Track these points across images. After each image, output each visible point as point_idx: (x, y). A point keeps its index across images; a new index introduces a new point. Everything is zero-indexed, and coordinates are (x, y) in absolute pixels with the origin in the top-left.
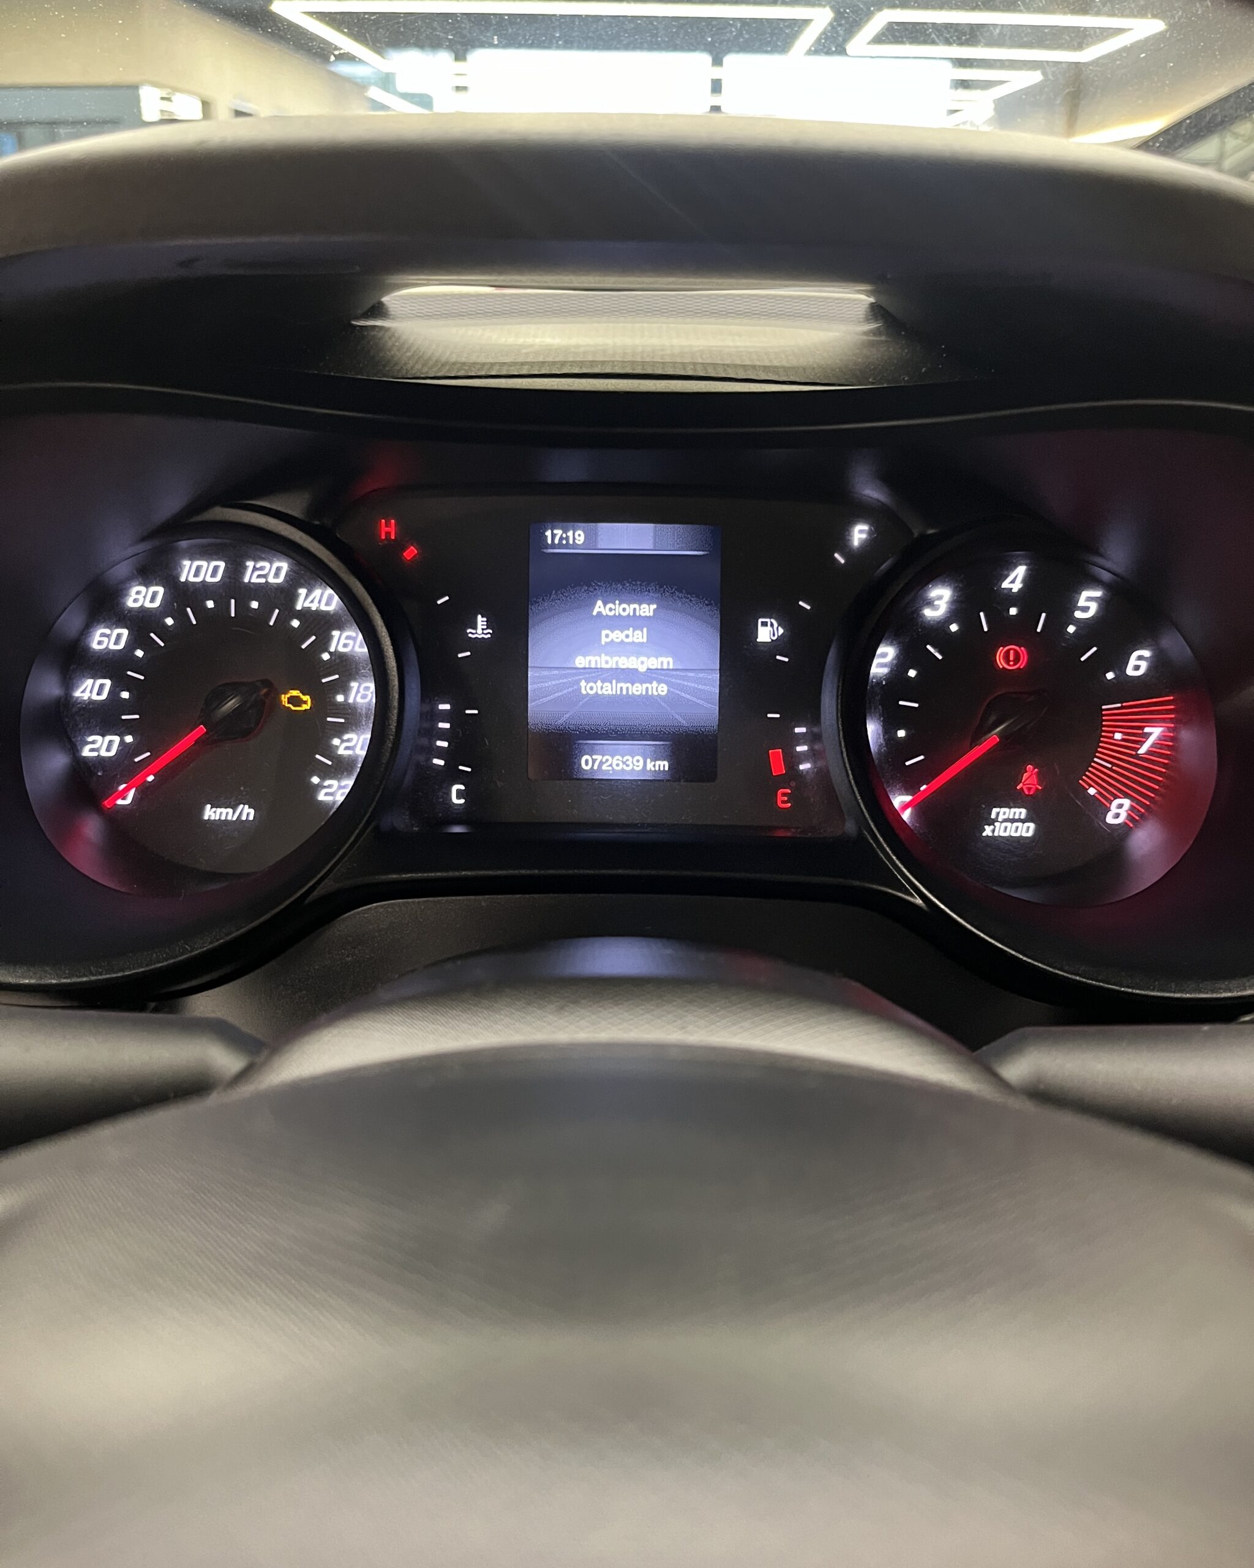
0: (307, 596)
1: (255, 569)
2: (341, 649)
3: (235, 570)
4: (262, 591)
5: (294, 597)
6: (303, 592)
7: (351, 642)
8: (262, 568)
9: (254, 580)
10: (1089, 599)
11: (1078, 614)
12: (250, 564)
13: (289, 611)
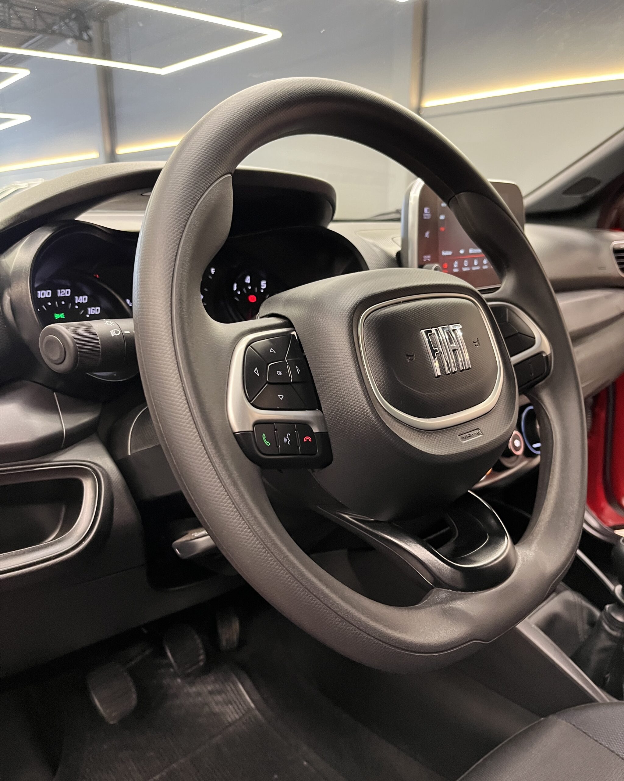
0: (78, 299)
1: (61, 292)
2: (92, 313)
3: (54, 294)
4: (64, 298)
5: (74, 299)
6: (76, 298)
7: (94, 311)
8: (63, 292)
9: (62, 295)
10: (264, 284)
11: (263, 288)
12: (59, 291)
13: (74, 304)
